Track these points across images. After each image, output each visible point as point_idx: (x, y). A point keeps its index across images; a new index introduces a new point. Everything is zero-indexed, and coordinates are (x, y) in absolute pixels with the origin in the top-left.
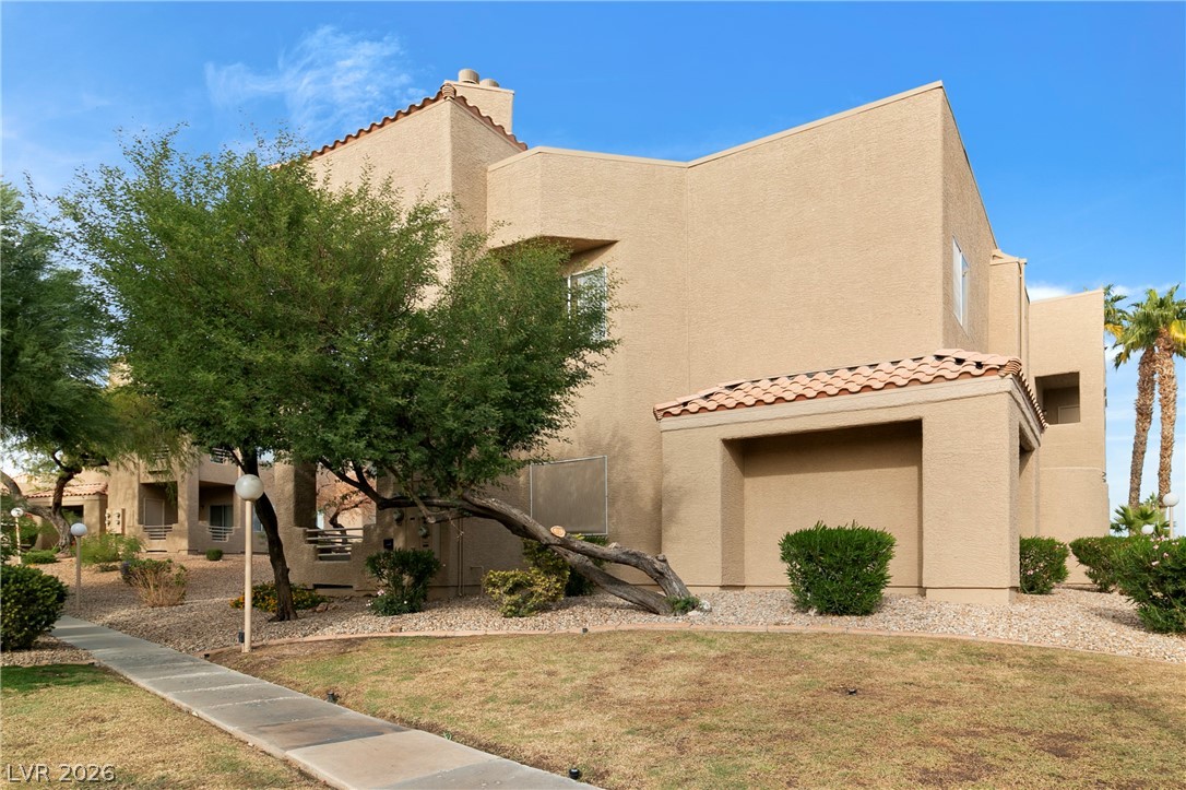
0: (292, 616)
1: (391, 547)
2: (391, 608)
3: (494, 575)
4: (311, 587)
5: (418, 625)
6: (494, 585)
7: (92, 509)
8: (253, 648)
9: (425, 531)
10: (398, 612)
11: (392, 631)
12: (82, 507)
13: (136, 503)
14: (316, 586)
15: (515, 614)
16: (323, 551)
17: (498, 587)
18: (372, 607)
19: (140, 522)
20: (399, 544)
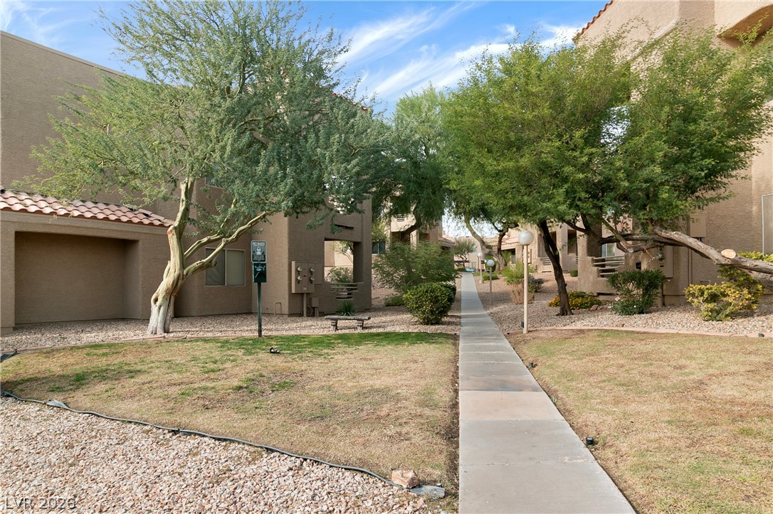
0: (568, 313)
1: (640, 268)
2: (627, 310)
3: (694, 288)
4: (595, 294)
5: (638, 323)
6: (693, 295)
7: (519, 250)
8: (529, 332)
9: (660, 256)
10: (630, 313)
11: (617, 326)
12: (514, 249)
13: (537, 246)
14: (599, 294)
15: (712, 318)
16: (603, 271)
17: (697, 297)
18: (613, 309)
19: (539, 256)
20: (644, 267)
